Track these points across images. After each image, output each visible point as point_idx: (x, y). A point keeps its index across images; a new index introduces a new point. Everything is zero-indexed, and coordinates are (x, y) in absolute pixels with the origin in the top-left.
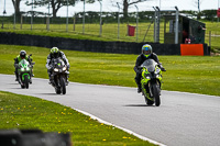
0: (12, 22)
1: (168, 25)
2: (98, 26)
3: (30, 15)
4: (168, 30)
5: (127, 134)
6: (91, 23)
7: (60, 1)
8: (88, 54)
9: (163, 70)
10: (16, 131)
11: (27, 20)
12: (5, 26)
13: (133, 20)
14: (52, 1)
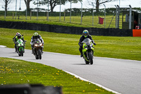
0: (25, 15)
1: (125, 17)
2: (80, 17)
3: (36, 11)
4: (124, 20)
5: (98, 87)
7: (55, 2)
8: (73, 36)
9: (95, 44)
10: (27, 85)
11: (35, 14)
12: (20, 17)
13: (102, 14)
14: (51, 2)
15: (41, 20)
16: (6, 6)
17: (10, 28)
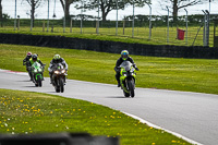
0: (62, 26)
2: (148, 29)
3: (79, 19)
5: (176, 138)
6: (141, 26)
7: (109, 5)
9: (137, 69)
10: (65, 135)
11: (77, 24)
12: (55, 29)
13: (182, 24)
14: (102, 5)
15: (87, 33)
16: (33, 11)
17: (38, 45)
